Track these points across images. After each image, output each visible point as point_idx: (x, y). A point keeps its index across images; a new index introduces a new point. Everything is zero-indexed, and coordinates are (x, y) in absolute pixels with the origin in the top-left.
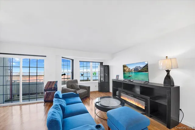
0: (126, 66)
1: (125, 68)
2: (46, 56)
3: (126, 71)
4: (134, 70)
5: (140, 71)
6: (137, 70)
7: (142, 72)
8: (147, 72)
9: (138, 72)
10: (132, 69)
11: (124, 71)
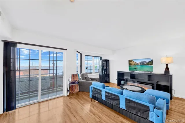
0: (132, 61)
1: (131, 62)
2: (66, 50)
3: (132, 64)
4: (140, 64)
5: (145, 65)
6: (142, 64)
7: (147, 65)
8: (152, 65)
9: (144, 65)
10: (138, 63)
11: (130, 64)
